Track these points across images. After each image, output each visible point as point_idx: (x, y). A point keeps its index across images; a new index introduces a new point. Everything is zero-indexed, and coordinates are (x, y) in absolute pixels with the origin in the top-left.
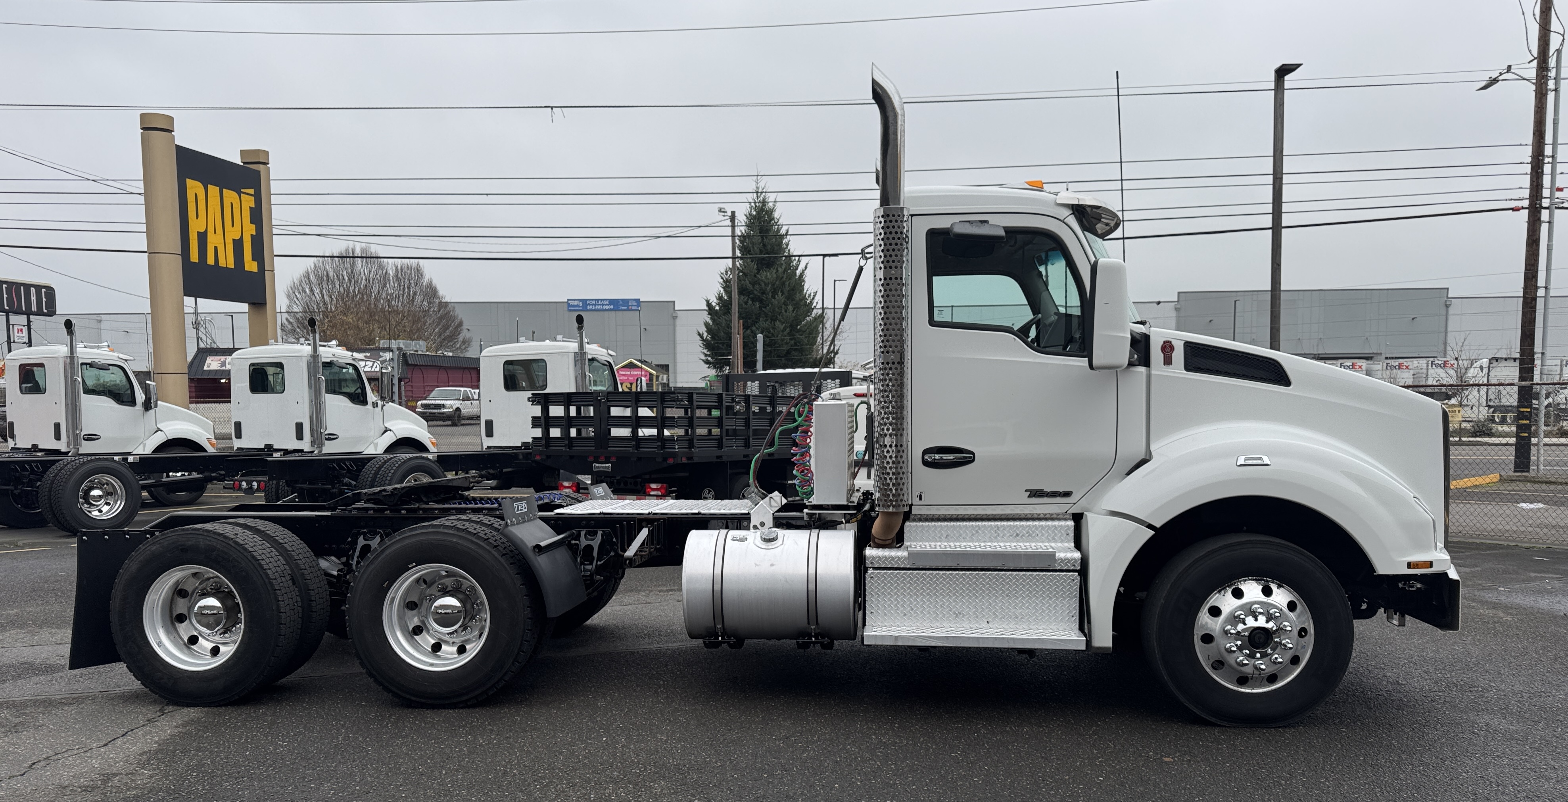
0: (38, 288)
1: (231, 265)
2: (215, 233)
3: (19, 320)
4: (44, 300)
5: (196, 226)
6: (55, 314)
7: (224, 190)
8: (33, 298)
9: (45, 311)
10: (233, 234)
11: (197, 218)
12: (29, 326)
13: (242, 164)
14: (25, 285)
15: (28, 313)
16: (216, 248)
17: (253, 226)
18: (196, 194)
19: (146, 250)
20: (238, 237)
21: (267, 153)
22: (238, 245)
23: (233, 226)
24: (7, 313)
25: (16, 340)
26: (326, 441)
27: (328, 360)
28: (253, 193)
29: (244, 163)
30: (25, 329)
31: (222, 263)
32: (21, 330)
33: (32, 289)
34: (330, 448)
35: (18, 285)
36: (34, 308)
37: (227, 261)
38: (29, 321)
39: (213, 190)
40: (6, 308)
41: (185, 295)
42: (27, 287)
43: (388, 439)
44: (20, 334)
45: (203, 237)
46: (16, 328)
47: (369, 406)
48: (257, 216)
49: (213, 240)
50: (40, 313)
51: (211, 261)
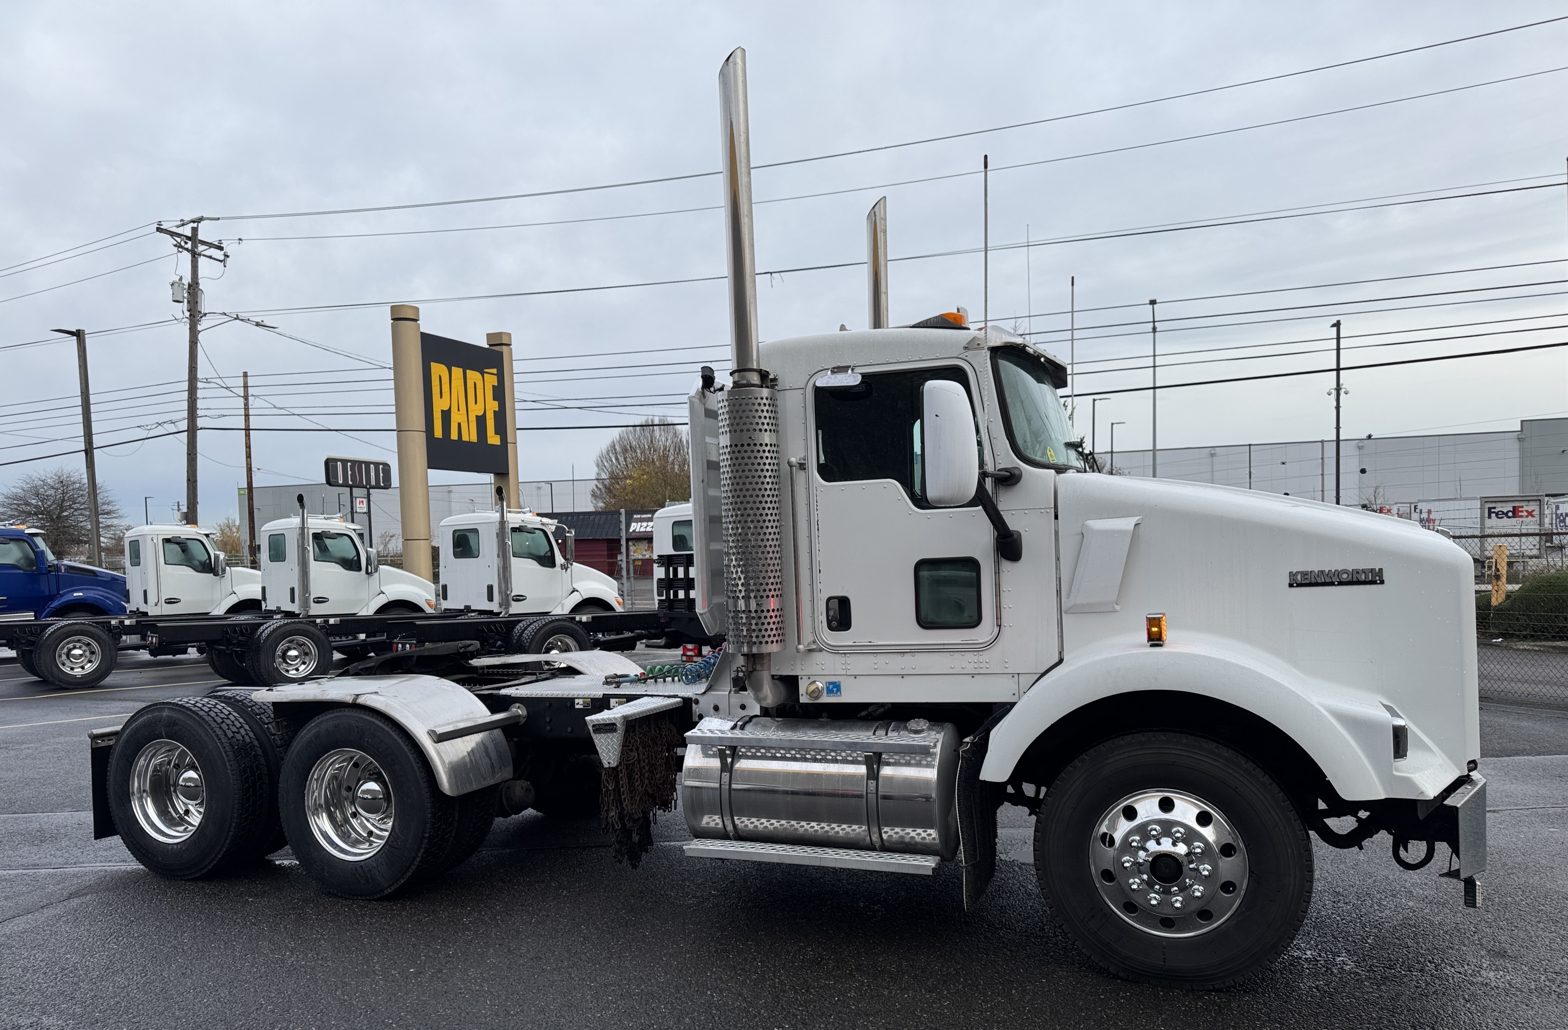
0: (377, 464)
1: (474, 438)
2: (459, 410)
3: (360, 493)
4: (381, 475)
5: (439, 405)
6: (390, 487)
7: (468, 371)
8: (373, 474)
9: (382, 484)
10: (476, 410)
11: (441, 397)
12: (368, 498)
13: (487, 346)
14: (365, 462)
15: (368, 487)
16: (459, 424)
17: (497, 403)
18: (440, 377)
19: (395, 428)
20: (481, 413)
21: (509, 335)
22: (481, 421)
23: (476, 403)
24: (351, 487)
25: (358, 510)
26: (513, 603)
27: (517, 526)
28: (496, 372)
29: (490, 345)
30: (365, 501)
31: (465, 438)
32: (362, 502)
33: (372, 466)
34: (516, 608)
35: (360, 463)
36: (373, 483)
37: (471, 435)
38: (369, 494)
39: (457, 372)
40: (350, 483)
41: (429, 468)
42: (368, 464)
43: (576, 599)
44: (361, 506)
45: (446, 415)
46: (358, 500)
47: (558, 568)
48: (499, 393)
49: (456, 418)
50: (378, 487)
51: (454, 436)
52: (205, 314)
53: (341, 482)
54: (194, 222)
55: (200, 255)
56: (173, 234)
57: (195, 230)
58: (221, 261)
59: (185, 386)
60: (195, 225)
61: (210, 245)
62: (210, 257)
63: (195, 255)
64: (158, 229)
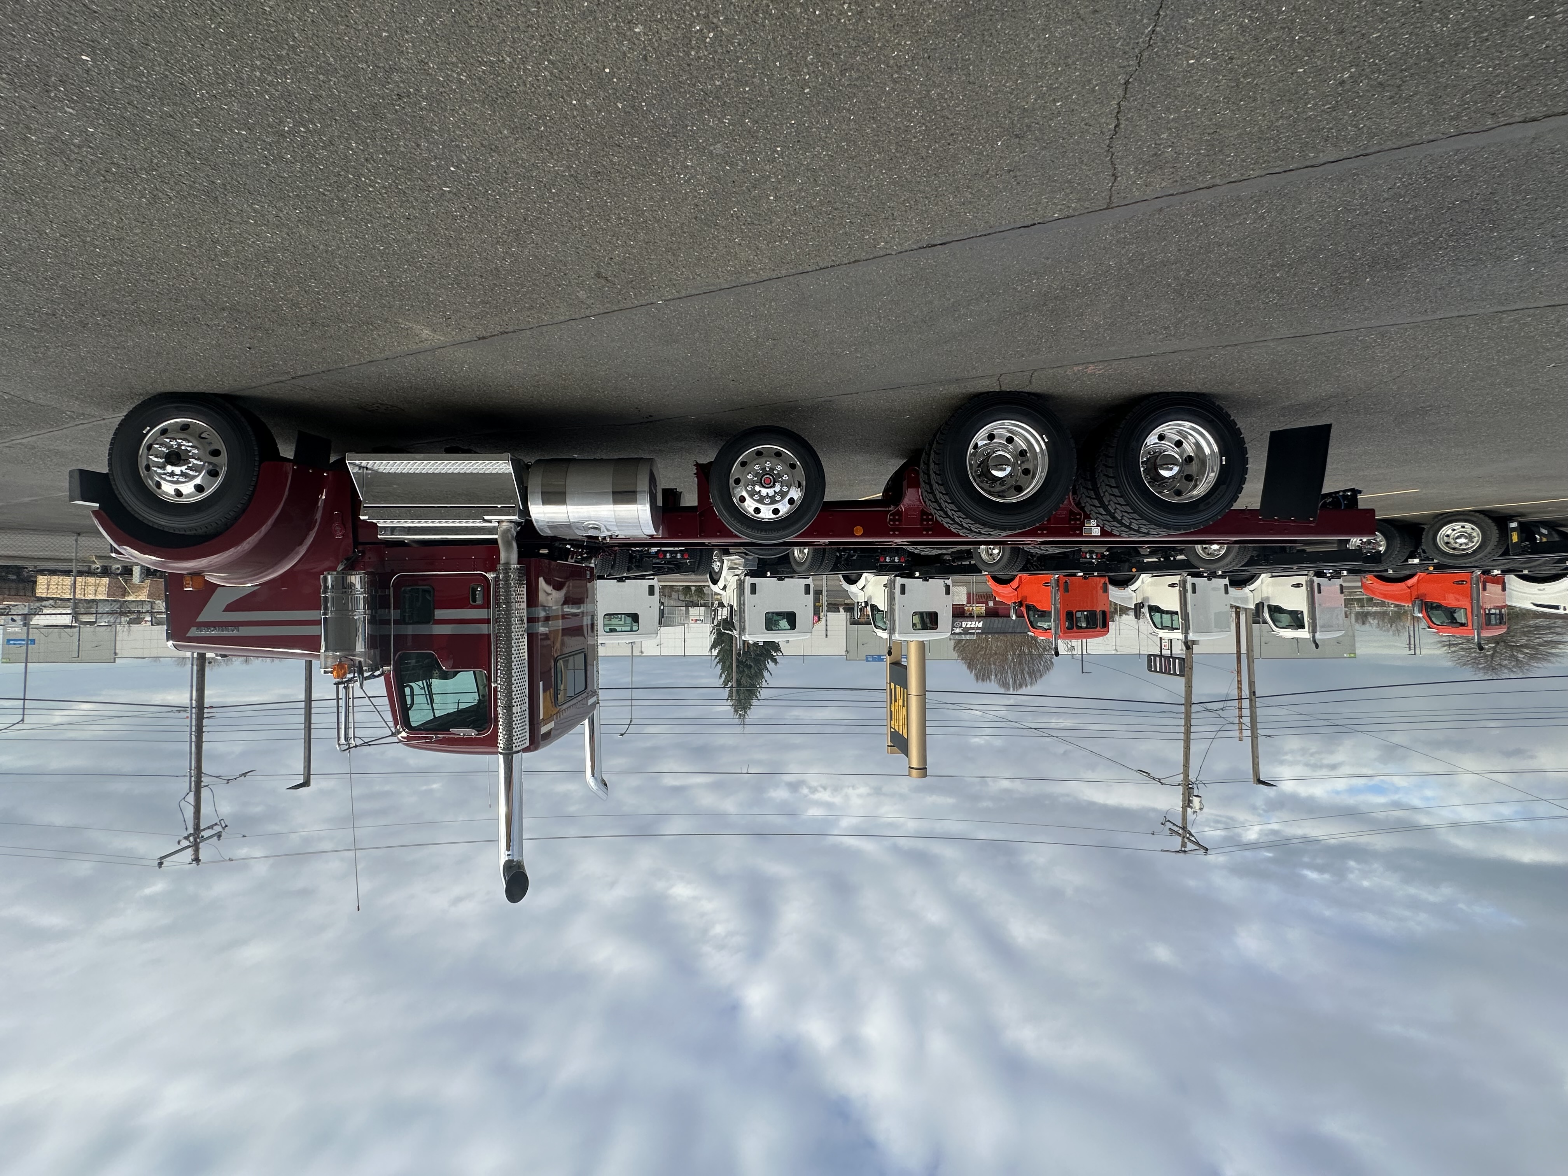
0: (1155, 671)
3: (1166, 652)
4: (1153, 664)
6: (1148, 656)
8: (1158, 665)
9: (1152, 658)
12: (1161, 649)
15: (1161, 656)
21: (889, 753)
24: (1171, 657)
30: (1163, 647)
33: (1158, 670)
35: (1165, 673)
36: (1158, 659)
38: (1161, 651)
40: (1171, 660)
42: (1161, 672)
44: (1165, 644)
46: (1167, 648)
50: (1155, 656)
52: (1179, 785)
53: (1177, 661)
54: (1185, 852)
55: (1180, 827)
56: (1197, 844)
57: (1184, 845)
58: (1169, 821)
59: (1192, 736)
60: (1183, 849)
61: (1177, 833)
62: (1174, 824)
63: (1184, 828)
64: (1207, 849)
